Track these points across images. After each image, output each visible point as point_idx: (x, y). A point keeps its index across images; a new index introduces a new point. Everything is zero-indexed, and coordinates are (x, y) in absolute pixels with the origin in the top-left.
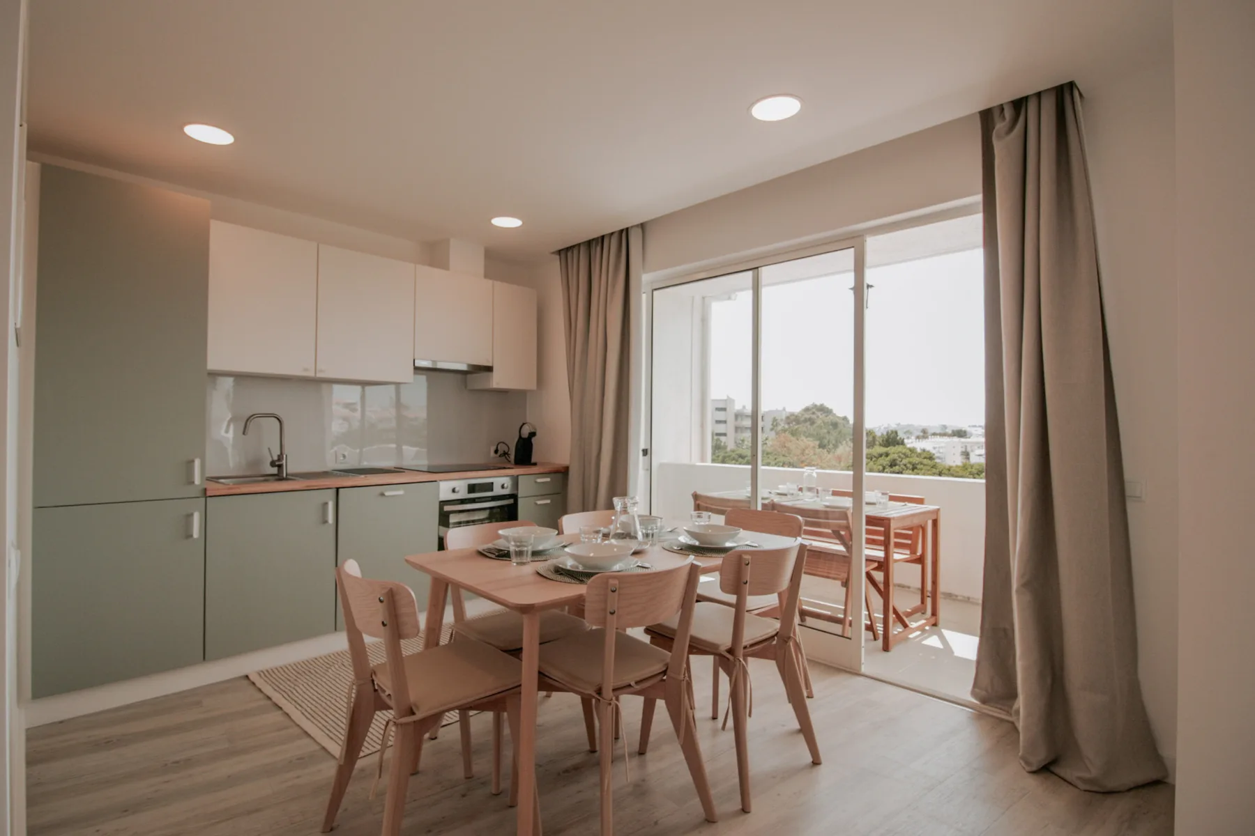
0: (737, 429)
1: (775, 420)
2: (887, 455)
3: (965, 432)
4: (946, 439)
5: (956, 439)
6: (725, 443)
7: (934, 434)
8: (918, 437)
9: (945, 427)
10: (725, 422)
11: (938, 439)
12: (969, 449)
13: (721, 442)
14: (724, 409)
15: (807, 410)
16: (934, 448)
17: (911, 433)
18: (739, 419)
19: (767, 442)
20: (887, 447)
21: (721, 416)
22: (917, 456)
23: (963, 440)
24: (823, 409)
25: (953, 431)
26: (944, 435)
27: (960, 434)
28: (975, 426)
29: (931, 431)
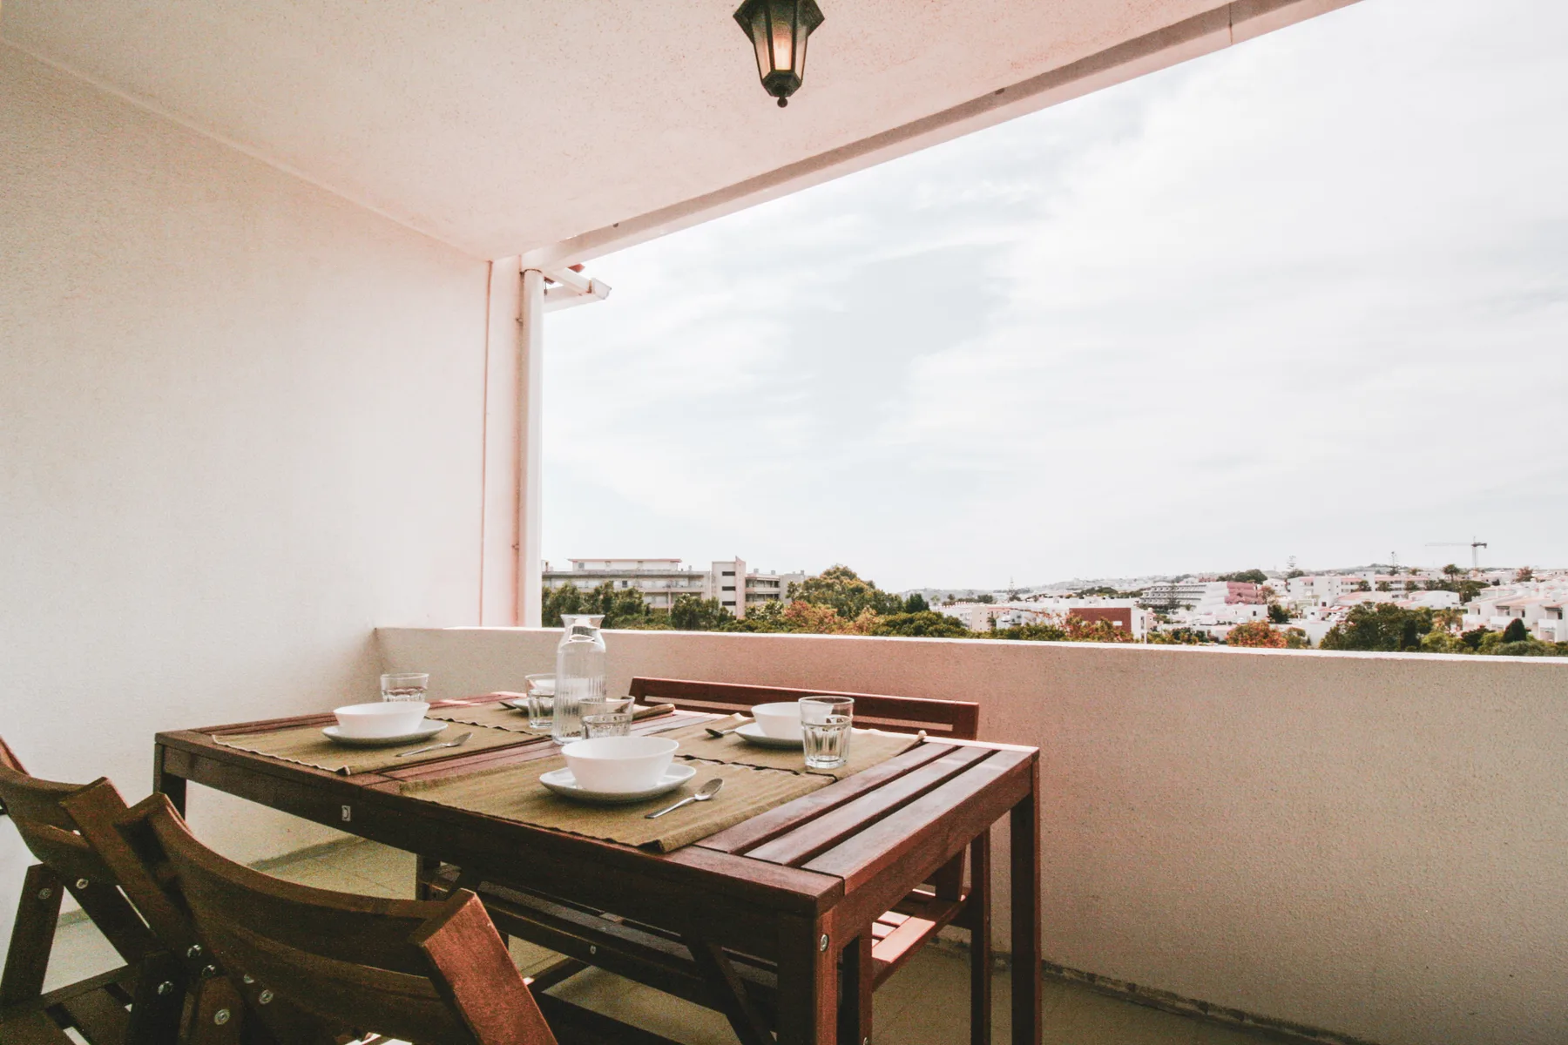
0: (748, 597)
1: (791, 585)
2: (911, 621)
3: (991, 597)
4: (973, 605)
5: (982, 605)
6: (732, 613)
7: (960, 600)
8: (945, 604)
9: (971, 592)
10: (733, 589)
11: (964, 605)
12: (995, 616)
13: (727, 612)
14: (733, 574)
15: (828, 573)
16: (961, 615)
17: (938, 600)
18: (751, 585)
19: (781, 610)
20: (911, 613)
21: (729, 581)
22: (944, 623)
23: (989, 605)
24: (846, 573)
25: (979, 597)
26: (969, 601)
27: (986, 599)
28: (999, 592)
29: (957, 597)
